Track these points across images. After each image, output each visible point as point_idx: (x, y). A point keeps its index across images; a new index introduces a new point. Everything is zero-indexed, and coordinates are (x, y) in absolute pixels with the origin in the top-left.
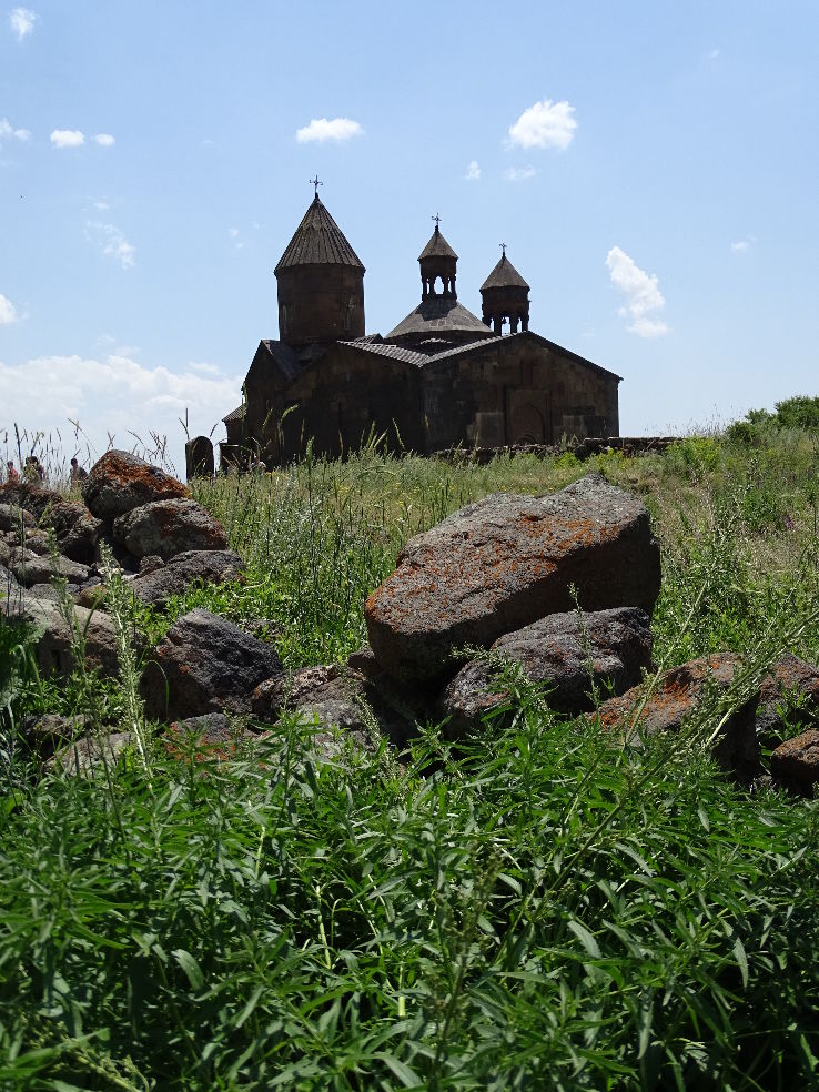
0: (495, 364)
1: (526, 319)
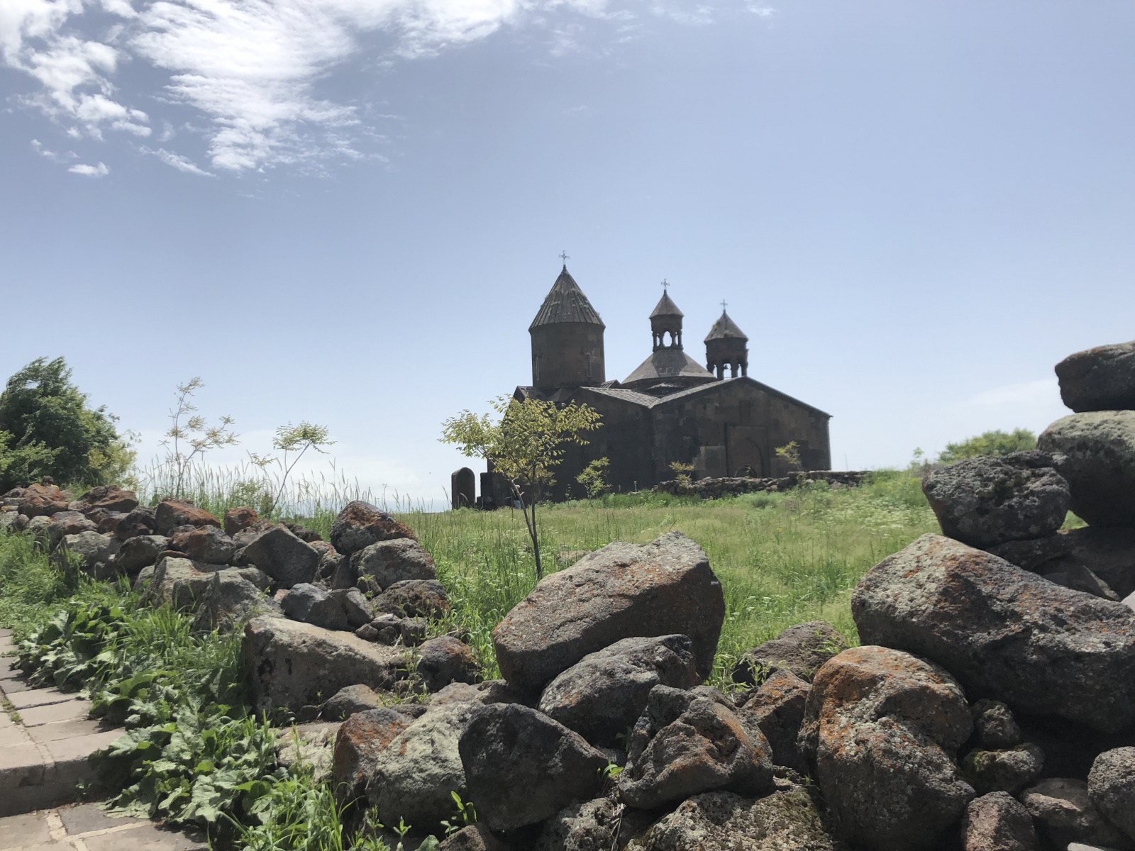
0: (718, 405)
1: (744, 366)
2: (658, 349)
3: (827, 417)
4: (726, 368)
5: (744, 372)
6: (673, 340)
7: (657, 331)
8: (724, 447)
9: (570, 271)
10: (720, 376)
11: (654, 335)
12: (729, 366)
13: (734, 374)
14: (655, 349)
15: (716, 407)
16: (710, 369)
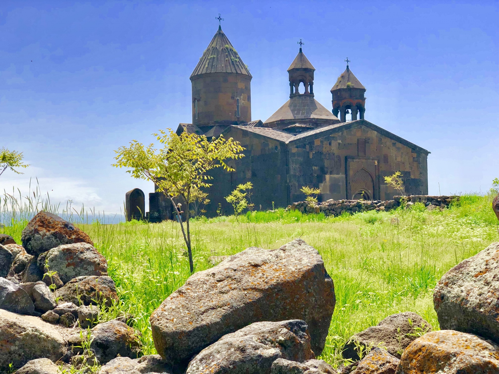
0: (340, 141)
1: (362, 110)
2: (294, 96)
3: (427, 153)
4: (348, 112)
5: (362, 116)
6: (306, 89)
7: (294, 82)
8: (344, 176)
9: (223, 31)
10: (343, 119)
11: (291, 85)
12: (350, 111)
13: (354, 117)
14: (292, 96)
15: (339, 144)
16: (335, 113)
